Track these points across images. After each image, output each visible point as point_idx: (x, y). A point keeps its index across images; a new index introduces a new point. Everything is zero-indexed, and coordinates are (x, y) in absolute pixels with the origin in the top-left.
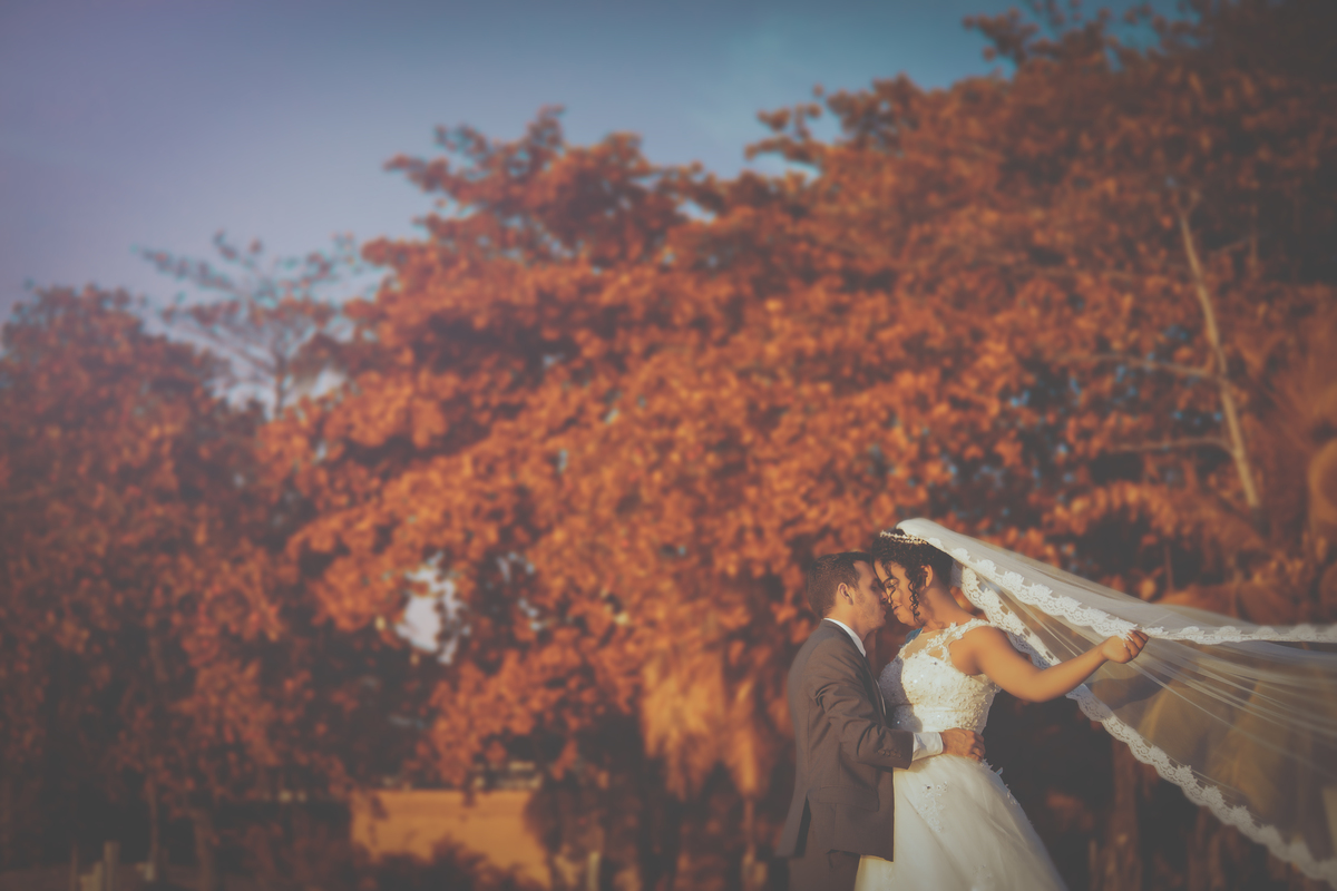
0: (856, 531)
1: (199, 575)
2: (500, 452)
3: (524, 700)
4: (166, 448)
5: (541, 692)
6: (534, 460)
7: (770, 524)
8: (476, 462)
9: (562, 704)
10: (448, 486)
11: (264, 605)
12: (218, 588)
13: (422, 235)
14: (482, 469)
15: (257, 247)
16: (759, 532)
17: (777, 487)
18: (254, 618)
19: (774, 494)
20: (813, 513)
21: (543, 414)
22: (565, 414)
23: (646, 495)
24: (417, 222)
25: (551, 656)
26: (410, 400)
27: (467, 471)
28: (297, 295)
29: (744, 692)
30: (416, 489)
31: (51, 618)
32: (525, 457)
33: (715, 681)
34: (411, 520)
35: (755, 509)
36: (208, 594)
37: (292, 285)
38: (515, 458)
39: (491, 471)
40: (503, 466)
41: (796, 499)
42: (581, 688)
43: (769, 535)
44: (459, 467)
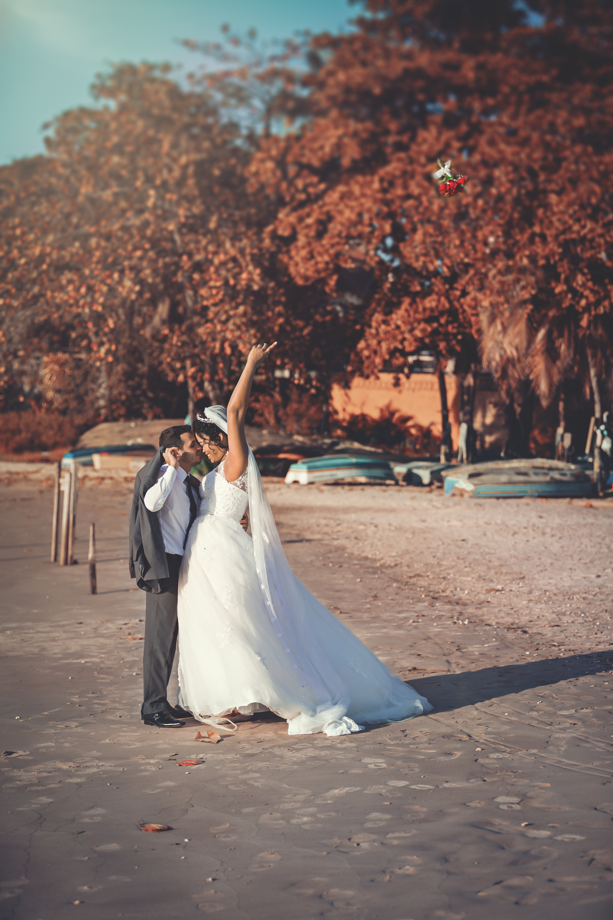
0: (602, 241)
1: (211, 248)
2: (398, 173)
3: (411, 331)
4: (191, 170)
5: (422, 325)
6: (418, 178)
7: (549, 233)
8: (382, 180)
9: (435, 332)
10: (363, 195)
11: (251, 268)
12: (222, 257)
13: (354, 30)
14: (385, 185)
15: (252, 34)
16: (543, 237)
17: (556, 209)
18: (244, 276)
19: (554, 214)
20: (576, 227)
21: (425, 148)
22: (438, 147)
23: (472, 214)
24: (351, 22)
25: (430, 302)
26: (340, 138)
27: (376, 185)
28: (278, 65)
29: (541, 334)
30: (343, 197)
31: (116, 276)
32: (412, 176)
33: (522, 326)
34: (339, 218)
35: (541, 222)
36: (216, 261)
37: (273, 58)
38: (407, 176)
39: (392, 184)
40: (399, 182)
41: (566, 217)
42: (448, 323)
43: (549, 239)
44: (372, 182)
